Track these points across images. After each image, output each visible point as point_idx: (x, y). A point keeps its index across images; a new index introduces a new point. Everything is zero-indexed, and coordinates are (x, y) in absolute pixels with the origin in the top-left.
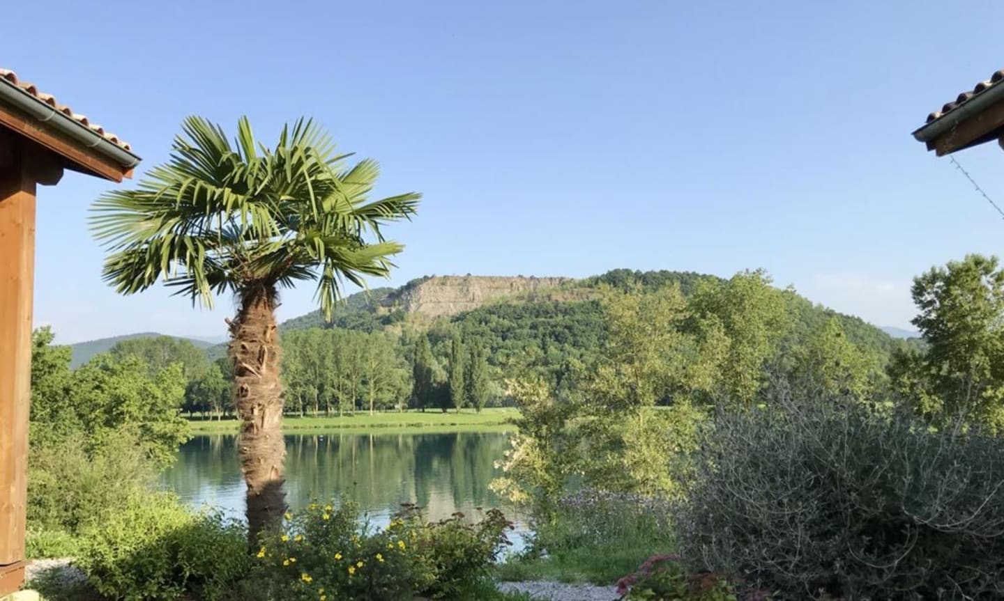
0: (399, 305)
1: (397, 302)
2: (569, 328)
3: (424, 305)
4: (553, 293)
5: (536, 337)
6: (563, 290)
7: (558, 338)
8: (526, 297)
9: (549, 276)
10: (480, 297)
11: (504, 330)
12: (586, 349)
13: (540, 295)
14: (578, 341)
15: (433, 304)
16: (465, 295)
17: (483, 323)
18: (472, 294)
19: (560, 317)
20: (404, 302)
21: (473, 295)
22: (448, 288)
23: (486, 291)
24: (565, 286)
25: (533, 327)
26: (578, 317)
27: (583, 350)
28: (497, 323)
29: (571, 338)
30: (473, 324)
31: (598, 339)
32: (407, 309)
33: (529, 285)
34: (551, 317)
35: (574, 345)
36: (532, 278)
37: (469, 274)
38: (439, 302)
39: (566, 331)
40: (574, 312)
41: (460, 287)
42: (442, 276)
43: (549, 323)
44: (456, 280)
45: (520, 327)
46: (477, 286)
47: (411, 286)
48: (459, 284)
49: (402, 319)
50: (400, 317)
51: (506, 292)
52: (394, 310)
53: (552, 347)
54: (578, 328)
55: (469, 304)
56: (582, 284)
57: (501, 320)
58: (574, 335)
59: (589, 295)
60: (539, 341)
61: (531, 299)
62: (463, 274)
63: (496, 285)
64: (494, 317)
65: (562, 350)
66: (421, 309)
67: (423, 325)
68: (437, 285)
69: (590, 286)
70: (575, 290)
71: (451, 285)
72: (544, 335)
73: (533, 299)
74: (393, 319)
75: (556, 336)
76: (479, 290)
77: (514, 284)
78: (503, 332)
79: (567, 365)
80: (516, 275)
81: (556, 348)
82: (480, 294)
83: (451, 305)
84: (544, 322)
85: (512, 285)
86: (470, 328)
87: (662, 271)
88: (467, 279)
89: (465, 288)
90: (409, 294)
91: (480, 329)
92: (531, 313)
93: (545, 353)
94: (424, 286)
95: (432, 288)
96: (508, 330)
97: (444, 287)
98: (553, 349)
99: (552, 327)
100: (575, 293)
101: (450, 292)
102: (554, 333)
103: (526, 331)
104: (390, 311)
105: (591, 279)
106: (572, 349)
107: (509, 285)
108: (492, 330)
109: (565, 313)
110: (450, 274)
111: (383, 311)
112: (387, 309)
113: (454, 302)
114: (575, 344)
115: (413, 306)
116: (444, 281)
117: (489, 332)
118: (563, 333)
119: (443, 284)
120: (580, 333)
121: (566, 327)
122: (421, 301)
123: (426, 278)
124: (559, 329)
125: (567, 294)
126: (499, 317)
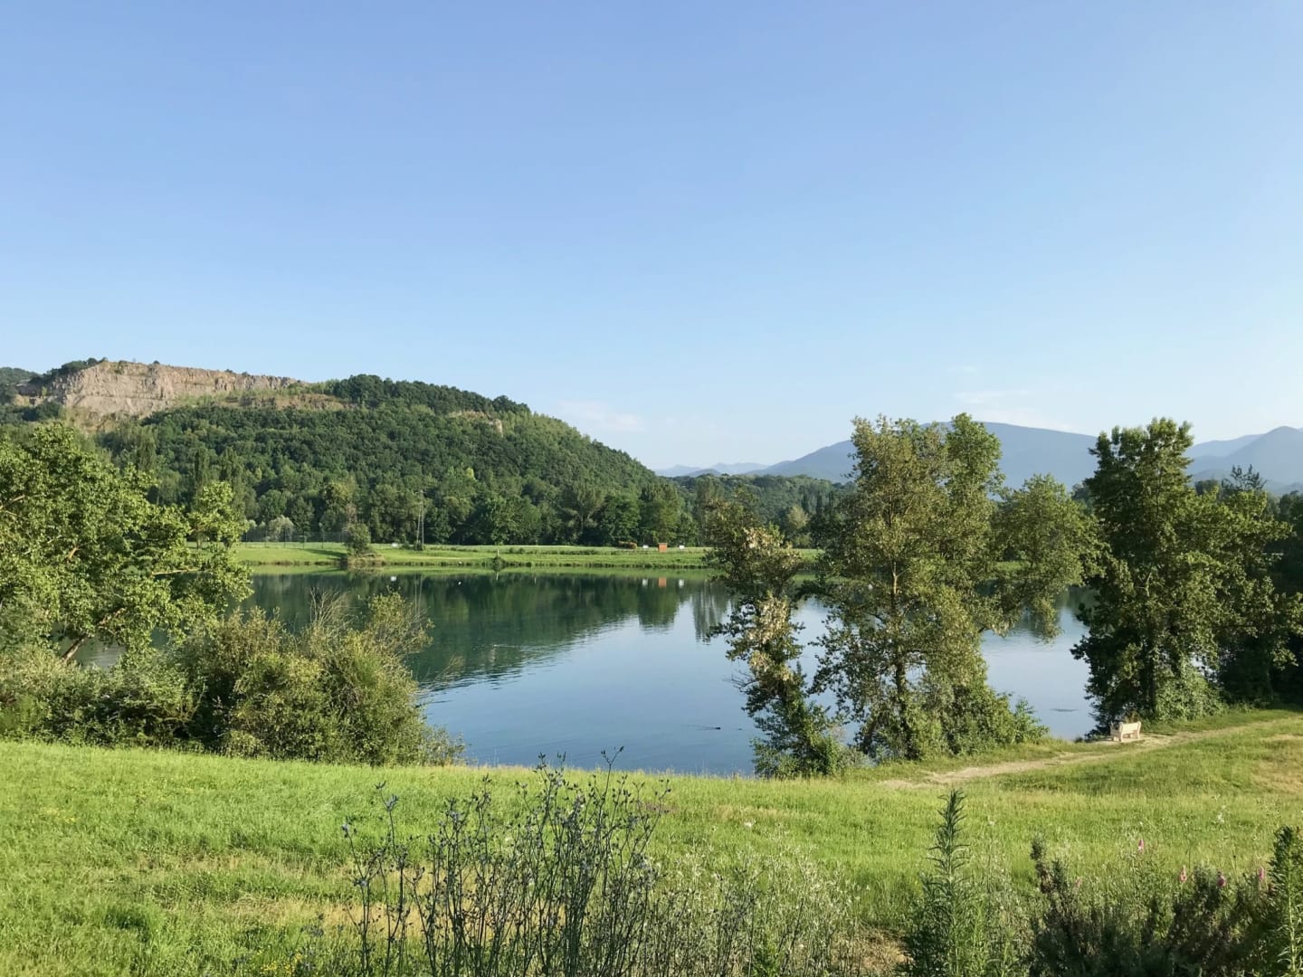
0: (48, 395)
1: (45, 390)
2: (309, 444)
3: (88, 398)
4: (278, 397)
5: (263, 452)
6: (290, 394)
7: (294, 455)
8: (239, 398)
9: (268, 374)
10: (171, 394)
11: (219, 440)
12: (332, 472)
13: (259, 398)
14: (320, 461)
15: (101, 399)
16: (151, 390)
17: (189, 430)
18: (159, 389)
19: (296, 429)
20: (56, 392)
21: (162, 390)
22: (125, 378)
23: (180, 386)
24: (293, 390)
25: (260, 438)
26: (320, 430)
27: (327, 472)
28: (208, 430)
29: (312, 457)
30: (174, 430)
31: (346, 460)
32: (61, 400)
33: (240, 384)
34: (283, 428)
35: (314, 466)
36: (245, 375)
37: (156, 362)
38: (111, 396)
39: (305, 447)
40: (314, 424)
41: (144, 378)
42: (118, 361)
43: (281, 436)
44: (137, 368)
45: (242, 437)
46: (167, 379)
47: (69, 371)
48: (143, 374)
49: (56, 415)
50: (53, 411)
51: (209, 390)
52: (39, 401)
53: (287, 467)
54: (320, 444)
55: (155, 402)
56: (316, 389)
57: (214, 427)
58: (315, 453)
59: (326, 403)
60: (267, 457)
61: (246, 402)
62: (149, 361)
63: (194, 379)
64: (205, 423)
65: (299, 471)
66: (84, 403)
67: (88, 425)
68: (109, 372)
69: (327, 393)
70: (308, 396)
71: (130, 375)
72: (275, 450)
73: (250, 403)
74: (42, 413)
75: (291, 453)
76: (170, 384)
77: (220, 381)
78: (217, 443)
79: (329, 492)
80: (223, 369)
81: (291, 468)
82: (171, 389)
83: (129, 401)
84: (274, 434)
85: (217, 382)
86: (170, 434)
87: (416, 382)
88: (153, 368)
89: (151, 380)
90: (65, 381)
91: (185, 437)
92: (255, 421)
93: (277, 473)
94: (89, 374)
95: (101, 376)
96: (225, 440)
97: (118, 376)
98: (288, 469)
99: (286, 440)
100: (307, 400)
101: (127, 383)
102: (288, 448)
103: (250, 443)
104: (32, 402)
105: (329, 383)
106: (313, 470)
107: (212, 381)
108: (201, 440)
109: (302, 424)
110: (129, 360)
111: (22, 401)
112: (28, 399)
113: (133, 397)
114: (316, 465)
115: (70, 399)
116: (119, 368)
117: (197, 441)
118: (301, 449)
119: (117, 372)
120: (323, 451)
121: (304, 442)
122: (83, 392)
123: (92, 362)
124: (296, 444)
125: (296, 400)
126: (211, 423)
